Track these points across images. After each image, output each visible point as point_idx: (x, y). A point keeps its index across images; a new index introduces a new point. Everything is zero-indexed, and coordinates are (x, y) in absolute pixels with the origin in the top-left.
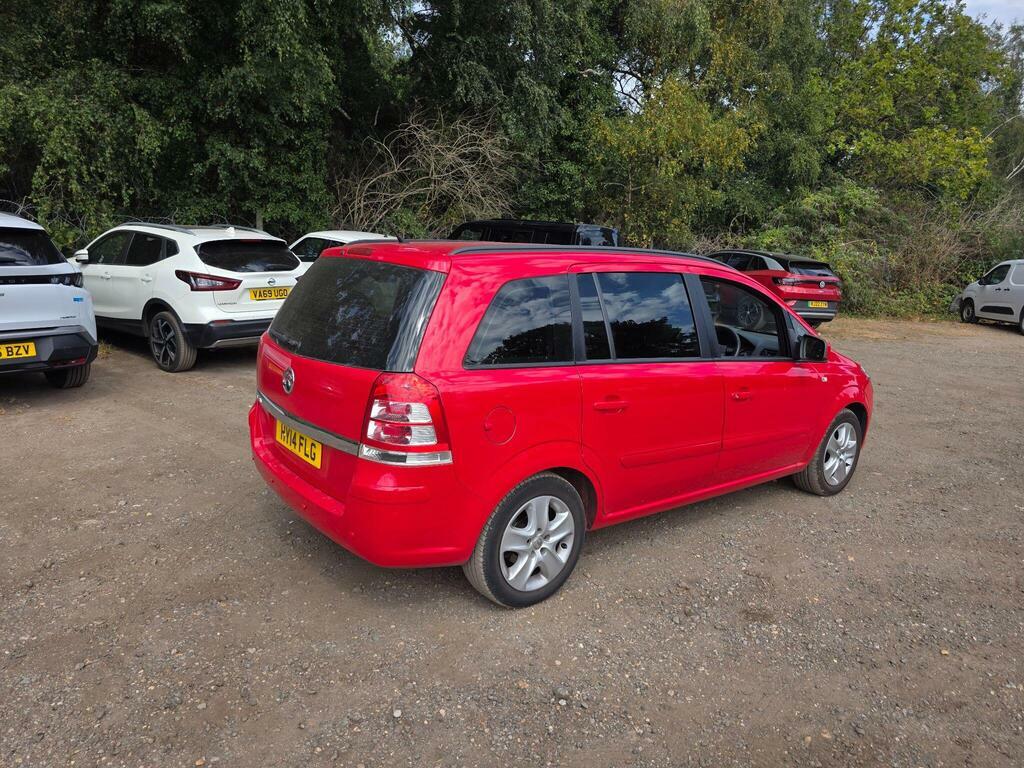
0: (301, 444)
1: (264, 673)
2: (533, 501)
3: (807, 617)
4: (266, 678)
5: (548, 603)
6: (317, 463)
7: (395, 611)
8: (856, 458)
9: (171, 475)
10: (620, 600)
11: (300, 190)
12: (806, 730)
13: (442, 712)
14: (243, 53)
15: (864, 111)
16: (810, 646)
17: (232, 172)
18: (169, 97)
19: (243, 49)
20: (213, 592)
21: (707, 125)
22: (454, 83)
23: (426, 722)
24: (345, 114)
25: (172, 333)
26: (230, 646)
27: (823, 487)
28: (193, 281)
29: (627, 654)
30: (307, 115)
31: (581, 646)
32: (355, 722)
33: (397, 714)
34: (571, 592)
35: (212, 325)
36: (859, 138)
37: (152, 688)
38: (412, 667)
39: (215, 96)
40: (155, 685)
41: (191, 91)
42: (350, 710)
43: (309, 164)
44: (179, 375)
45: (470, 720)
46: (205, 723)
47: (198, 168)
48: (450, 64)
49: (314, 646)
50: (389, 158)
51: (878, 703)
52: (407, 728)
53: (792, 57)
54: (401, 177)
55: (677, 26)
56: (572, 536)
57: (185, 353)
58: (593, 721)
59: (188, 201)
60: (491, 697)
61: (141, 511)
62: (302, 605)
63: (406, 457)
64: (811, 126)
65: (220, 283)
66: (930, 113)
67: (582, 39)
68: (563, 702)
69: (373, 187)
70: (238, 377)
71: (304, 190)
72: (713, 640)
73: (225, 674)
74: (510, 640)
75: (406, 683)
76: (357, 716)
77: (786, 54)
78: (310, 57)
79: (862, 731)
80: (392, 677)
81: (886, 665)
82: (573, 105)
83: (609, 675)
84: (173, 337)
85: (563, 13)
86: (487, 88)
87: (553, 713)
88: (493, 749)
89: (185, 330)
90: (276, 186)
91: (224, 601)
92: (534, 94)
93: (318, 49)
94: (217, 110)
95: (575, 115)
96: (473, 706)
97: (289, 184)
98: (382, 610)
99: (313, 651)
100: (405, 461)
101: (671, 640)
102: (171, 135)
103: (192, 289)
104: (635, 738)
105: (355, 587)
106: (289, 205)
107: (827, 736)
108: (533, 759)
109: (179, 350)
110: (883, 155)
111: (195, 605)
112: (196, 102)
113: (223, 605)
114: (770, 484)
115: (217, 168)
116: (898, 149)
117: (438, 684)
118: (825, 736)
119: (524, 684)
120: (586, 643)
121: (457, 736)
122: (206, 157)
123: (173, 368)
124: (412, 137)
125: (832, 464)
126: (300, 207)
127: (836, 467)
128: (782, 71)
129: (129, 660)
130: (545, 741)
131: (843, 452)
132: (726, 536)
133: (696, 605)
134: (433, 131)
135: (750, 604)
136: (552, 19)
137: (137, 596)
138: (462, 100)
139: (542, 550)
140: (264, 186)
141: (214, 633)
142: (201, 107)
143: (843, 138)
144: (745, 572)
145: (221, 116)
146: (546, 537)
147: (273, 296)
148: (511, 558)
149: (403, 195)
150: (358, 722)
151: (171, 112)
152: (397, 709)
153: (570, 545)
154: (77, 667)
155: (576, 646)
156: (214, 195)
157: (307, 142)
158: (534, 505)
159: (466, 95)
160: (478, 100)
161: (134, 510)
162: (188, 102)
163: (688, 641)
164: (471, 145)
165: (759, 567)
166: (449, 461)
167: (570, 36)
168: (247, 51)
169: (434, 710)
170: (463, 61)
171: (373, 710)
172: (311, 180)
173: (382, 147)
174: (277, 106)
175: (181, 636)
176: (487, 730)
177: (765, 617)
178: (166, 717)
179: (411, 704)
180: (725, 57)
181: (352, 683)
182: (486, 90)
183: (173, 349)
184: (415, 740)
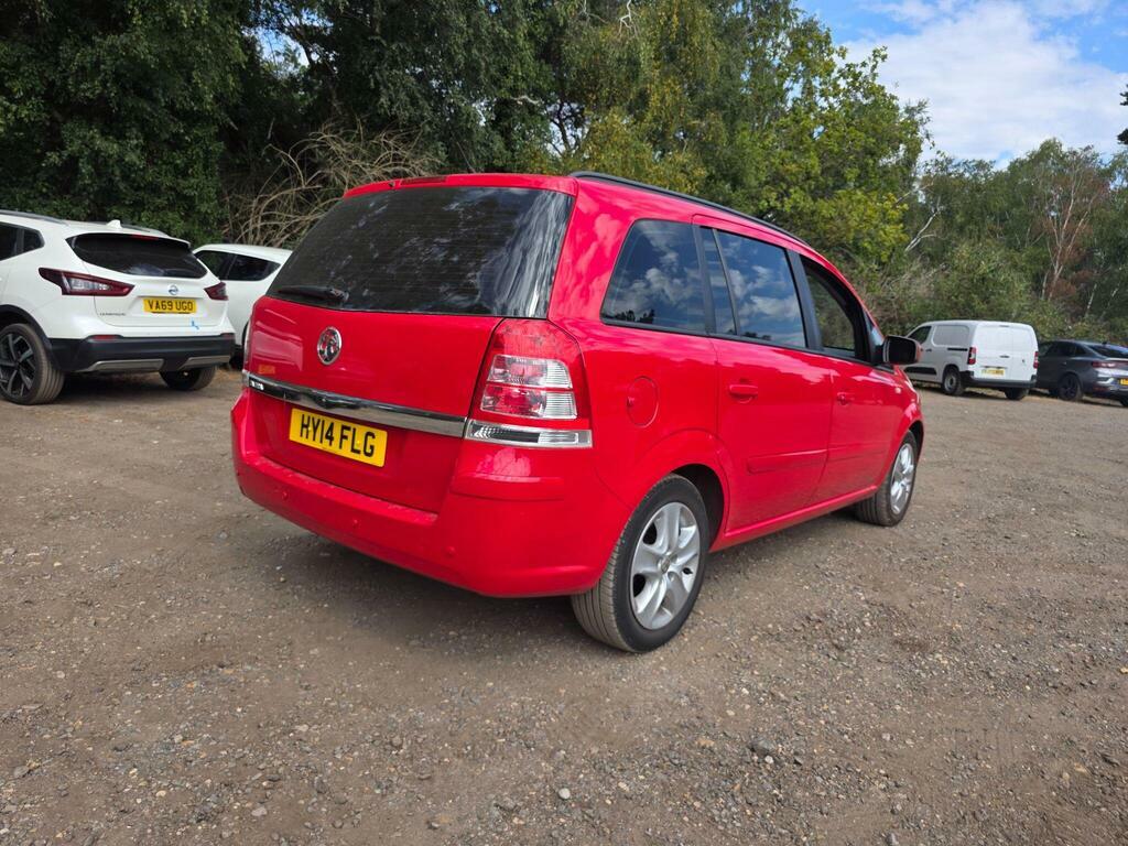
0: (343, 437)
1: (339, 756)
2: (665, 508)
3: (964, 645)
4: (344, 763)
5: (673, 645)
6: (378, 459)
7: (480, 665)
8: (912, 484)
9: (72, 518)
10: (756, 637)
11: (185, 197)
12: (1056, 766)
13: (623, 785)
14: (133, 15)
15: (793, 167)
16: (992, 674)
17: (96, 167)
18: (15, 67)
19: (132, 10)
20: (203, 657)
21: (650, 167)
22: (376, 93)
23: (609, 802)
24: (232, 123)
25: (29, 352)
26: (267, 725)
27: (890, 516)
28: (65, 281)
29: (804, 696)
30: (210, 100)
31: (745, 691)
32: (509, 813)
33: (565, 794)
34: (692, 632)
35: (91, 341)
36: (788, 195)
37: (162, 793)
38: (548, 732)
39: (82, 68)
40: (165, 788)
41: (45, 63)
42: (493, 796)
43: (199, 167)
44: (37, 408)
45: (667, 792)
46: (276, 837)
47: (53, 157)
48: (371, 71)
49: (393, 716)
50: (295, 171)
51: (1103, 726)
52: (589, 811)
53: (724, 108)
54: (310, 196)
55: (619, 60)
56: (697, 558)
57: (49, 379)
58: (819, 778)
59: (31, 202)
60: (676, 762)
61: (44, 559)
62: (346, 665)
63: (537, 435)
64: (745, 180)
65: (104, 287)
66: (851, 174)
67: (522, 62)
68: (769, 760)
69: (271, 206)
70: (125, 411)
71: (191, 199)
72: (888, 675)
73: (277, 763)
74: (654, 691)
75: (552, 753)
76: (510, 804)
77: (719, 105)
78: (218, 29)
79: (1115, 760)
80: (529, 747)
81: (1079, 688)
82: (506, 134)
83: (801, 723)
84: (32, 357)
85: (501, 28)
86: (414, 102)
87: (765, 774)
88: (721, 828)
89: (50, 347)
90: (154, 191)
91: (228, 667)
92: (469, 115)
93: (228, 22)
94: (82, 86)
95: (509, 144)
96: (660, 775)
97: (171, 188)
98: (464, 666)
99: (394, 721)
100: (536, 441)
101: (842, 677)
102: (15, 114)
103: (65, 292)
104: (882, 796)
105: (410, 639)
106: (170, 214)
107: (1082, 770)
108: (780, 834)
109: (39, 373)
110: (813, 213)
111: (183, 672)
112: (52, 75)
113: (230, 671)
114: (826, 517)
115: (77, 162)
116: (826, 208)
117: (595, 750)
118: (1079, 770)
119: (704, 741)
120: (748, 687)
121: (662, 816)
122: (62, 146)
123: (29, 399)
124: (324, 147)
125: (897, 489)
126: (185, 218)
127: (899, 495)
128: (715, 120)
129: (104, 756)
130: (779, 809)
131: (904, 476)
132: (822, 566)
133: (842, 639)
134: (349, 144)
135: (896, 634)
136: (489, 33)
137: (81, 667)
138: (385, 113)
139: (670, 574)
140: (138, 189)
141: (232, 709)
142: (59, 84)
143: (774, 195)
144: (867, 602)
145: (88, 94)
146: (673, 558)
147: (174, 310)
148: (641, 583)
149: (310, 218)
150: (515, 811)
151: (17, 87)
152: (560, 788)
153: (694, 569)
154: (17, 773)
155: (739, 692)
156: (68, 197)
157: (197, 140)
158: (666, 513)
159: (390, 107)
160: (404, 115)
161: (30, 560)
162: (41, 76)
163: (862, 678)
164: (396, 165)
165: (878, 597)
166: (589, 444)
167: (509, 56)
168: (137, 12)
169: (610, 784)
170: (386, 69)
171: (524, 793)
172: (202, 185)
173: (287, 158)
174: (165, 89)
175: (180, 717)
176: (697, 804)
177: (922, 647)
178: (205, 832)
179: (573, 779)
180: (663, 100)
181: (475, 759)
182: (412, 104)
183: (30, 374)
184: (609, 827)
